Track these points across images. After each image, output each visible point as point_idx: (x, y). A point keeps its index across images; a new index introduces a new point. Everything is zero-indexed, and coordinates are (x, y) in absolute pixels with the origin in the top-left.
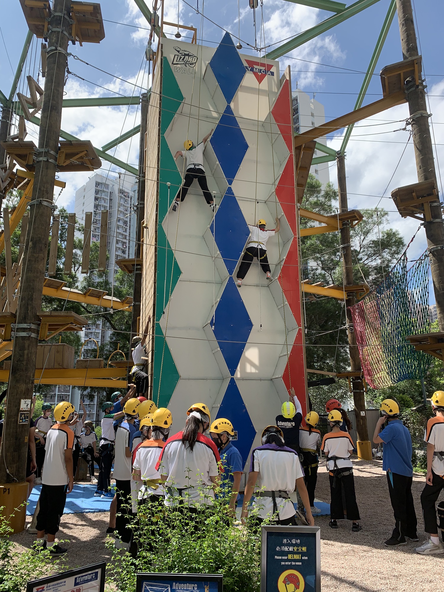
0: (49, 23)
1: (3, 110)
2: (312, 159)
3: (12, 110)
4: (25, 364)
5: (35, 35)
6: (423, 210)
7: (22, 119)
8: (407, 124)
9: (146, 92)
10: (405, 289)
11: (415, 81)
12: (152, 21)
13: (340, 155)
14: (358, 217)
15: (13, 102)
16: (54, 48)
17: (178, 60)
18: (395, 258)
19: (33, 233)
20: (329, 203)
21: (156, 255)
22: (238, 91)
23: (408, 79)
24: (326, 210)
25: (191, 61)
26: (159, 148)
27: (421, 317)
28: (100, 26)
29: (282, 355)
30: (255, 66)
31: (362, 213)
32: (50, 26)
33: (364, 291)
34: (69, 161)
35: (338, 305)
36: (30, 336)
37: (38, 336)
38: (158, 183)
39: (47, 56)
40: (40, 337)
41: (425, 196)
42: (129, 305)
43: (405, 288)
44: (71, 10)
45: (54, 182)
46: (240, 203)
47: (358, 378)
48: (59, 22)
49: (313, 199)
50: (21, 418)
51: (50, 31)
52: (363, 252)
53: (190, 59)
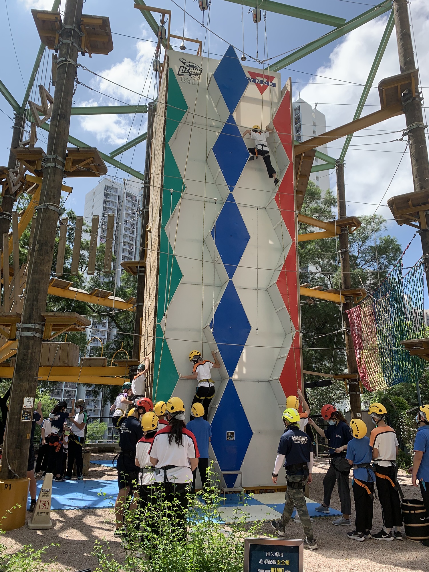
0: (60, 35)
1: (16, 117)
2: (311, 167)
3: (25, 117)
4: (29, 363)
5: (47, 47)
6: (419, 218)
7: (33, 125)
8: (404, 135)
9: (152, 101)
10: (400, 295)
11: (412, 94)
12: (160, 34)
13: (339, 164)
14: (356, 224)
15: (25, 110)
16: (64, 59)
17: (183, 71)
18: (392, 264)
19: (39, 236)
20: (328, 209)
21: (158, 259)
22: (240, 102)
23: (405, 92)
24: (326, 216)
25: (196, 72)
26: (163, 155)
27: (416, 322)
28: (109, 38)
29: (279, 357)
30: (258, 78)
31: (360, 220)
32: (60, 38)
33: (361, 296)
34: (76, 167)
35: (336, 309)
36: (34, 336)
37: (42, 336)
38: (161, 189)
39: (58, 66)
40: (44, 337)
41: (420, 205)
42: (133, 305)
43: (401, 293)
44: (81, 23)
45: (61, 187)
46: (241, 209)
47: (355, 380)
48: (70, 34)
49: (313, 205)
50: (24, 416)
51: (61, 43)
52: (361, 257)
53: (195, 70)
